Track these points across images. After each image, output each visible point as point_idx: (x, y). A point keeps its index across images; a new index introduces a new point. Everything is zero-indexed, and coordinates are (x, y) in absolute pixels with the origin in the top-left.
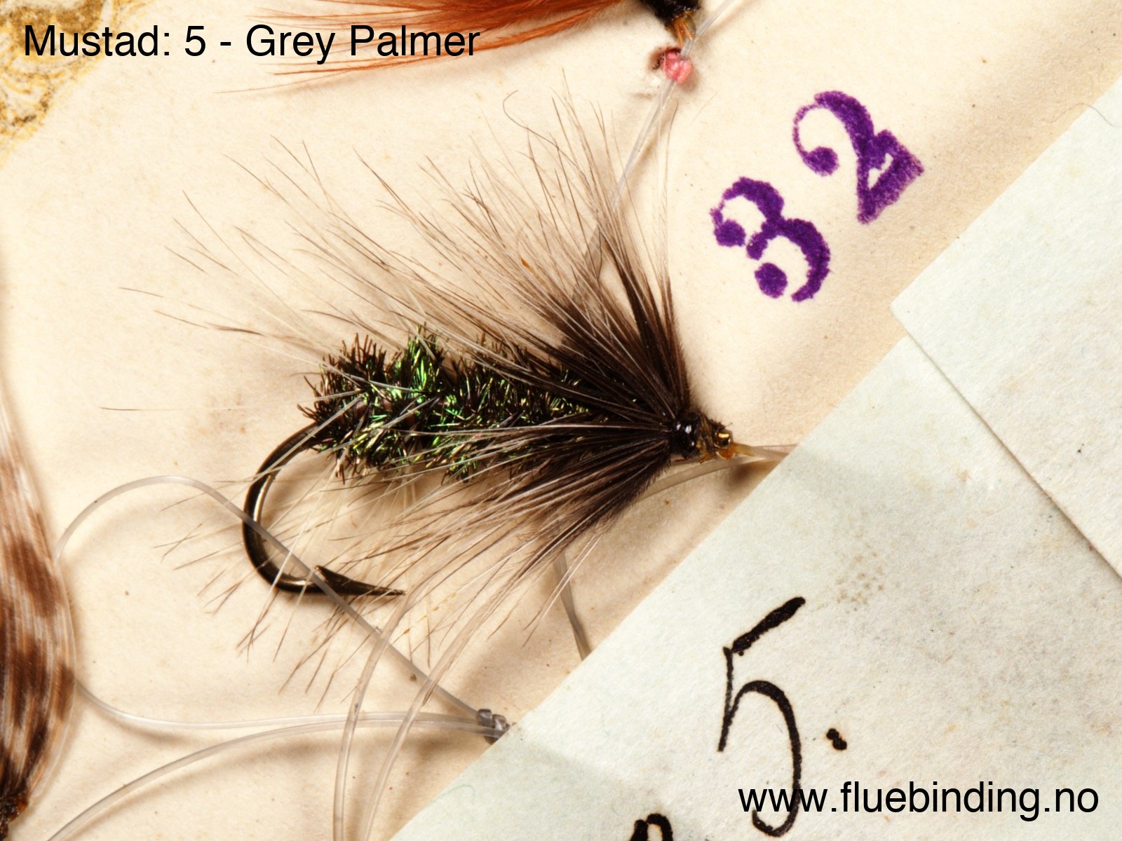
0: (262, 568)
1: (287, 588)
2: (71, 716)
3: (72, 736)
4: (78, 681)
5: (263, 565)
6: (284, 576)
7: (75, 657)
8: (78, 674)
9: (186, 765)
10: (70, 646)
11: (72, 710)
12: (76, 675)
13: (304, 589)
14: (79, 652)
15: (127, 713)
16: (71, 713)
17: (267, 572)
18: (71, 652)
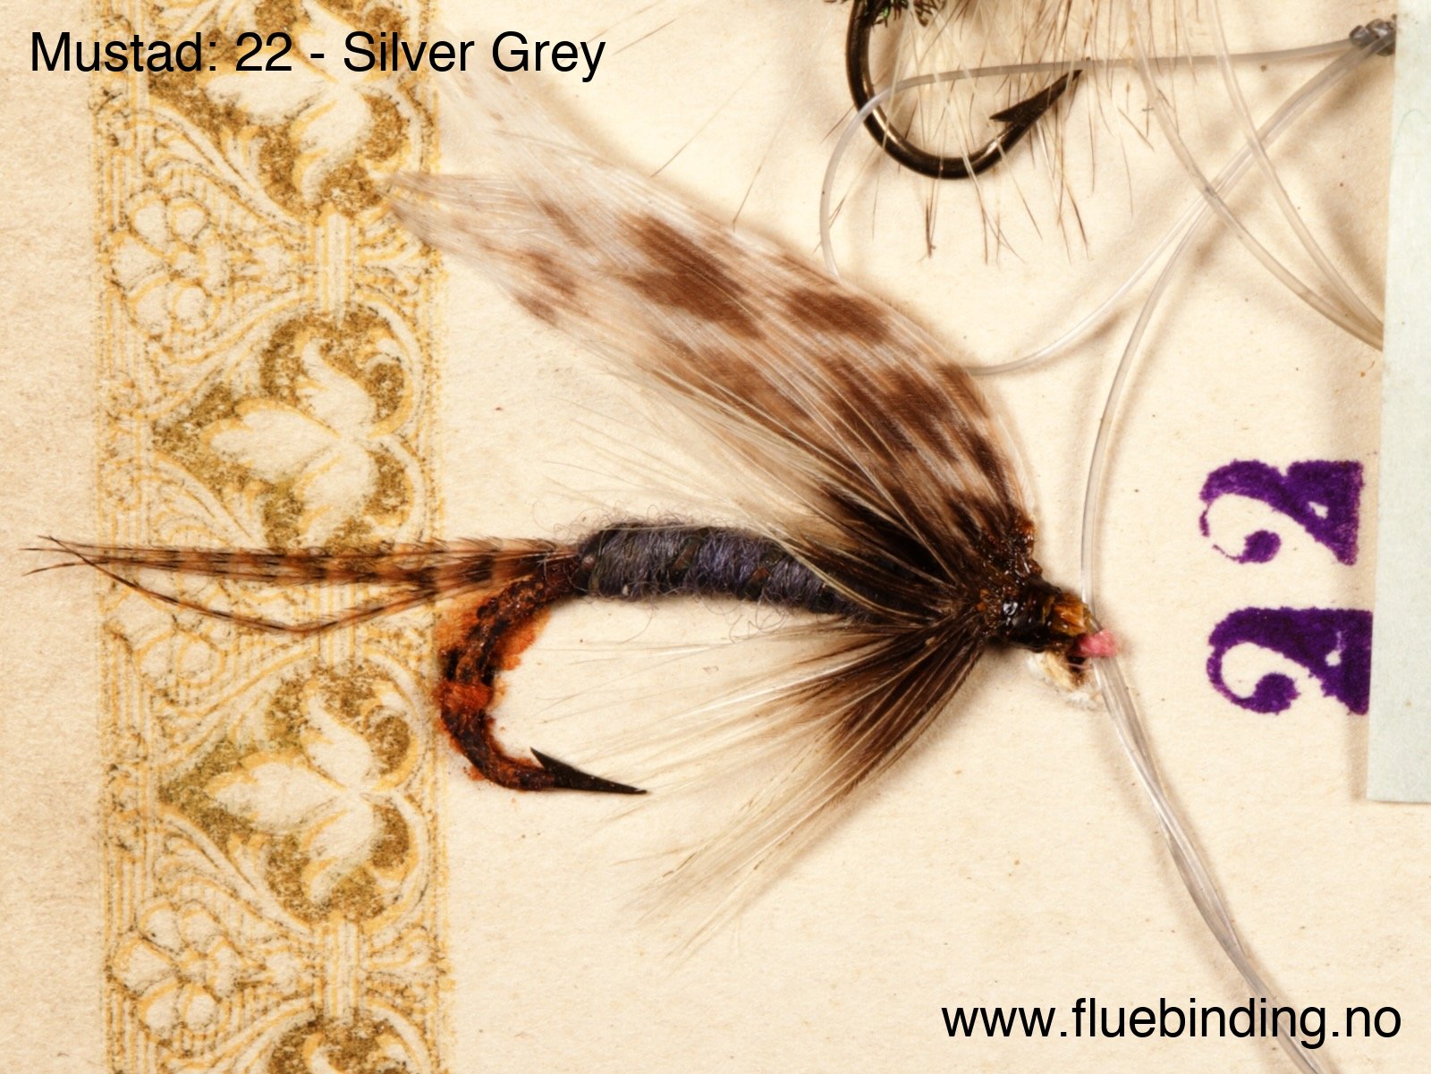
0: (944, 171)
1: (985, 163)
2: (992, 406)
3: (1011, 424)
4: (969, 368)
5: (942, 168)
6: (972, 158)
7: (944, 350)
8: (961, 361)
9: (1137, 346)
10: (929, 343)
11: (989, 400)
12: (961, 365)
13: (1001, 149)
14: (943, 342)
15: (1039, 352)
16: (990, 403)
17: (952, 170)
18: (937, 349)
